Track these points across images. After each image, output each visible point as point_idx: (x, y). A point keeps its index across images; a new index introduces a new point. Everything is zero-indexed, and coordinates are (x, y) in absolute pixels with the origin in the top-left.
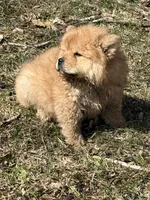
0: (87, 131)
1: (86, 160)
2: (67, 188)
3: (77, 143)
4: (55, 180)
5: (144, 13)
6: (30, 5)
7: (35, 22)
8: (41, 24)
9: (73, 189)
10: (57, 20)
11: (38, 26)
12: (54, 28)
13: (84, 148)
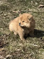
0: (26, 37)
1: (25, 44)
2: (21, 51)
3: (23, 40)
4: (18, 49)
5: (39, 9)
6: (12, 7)
7: (13, 11)
8: (15, 12)
9: (22, 51)
10: (18, 11)
11: (14, 12)
12: (18, 13)
13: (25, 41)
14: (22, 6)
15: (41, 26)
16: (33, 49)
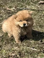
0: (22, 40)
2: (16, 55)
4: (13, 53)
6: (6, 4)
7: (7, 9)
9: (18, 56)
11: (8, 10)
12: (13, 11)
13: (21, 44)
14: (18, 3)
15: (41, 26)
16: (31, 54)
